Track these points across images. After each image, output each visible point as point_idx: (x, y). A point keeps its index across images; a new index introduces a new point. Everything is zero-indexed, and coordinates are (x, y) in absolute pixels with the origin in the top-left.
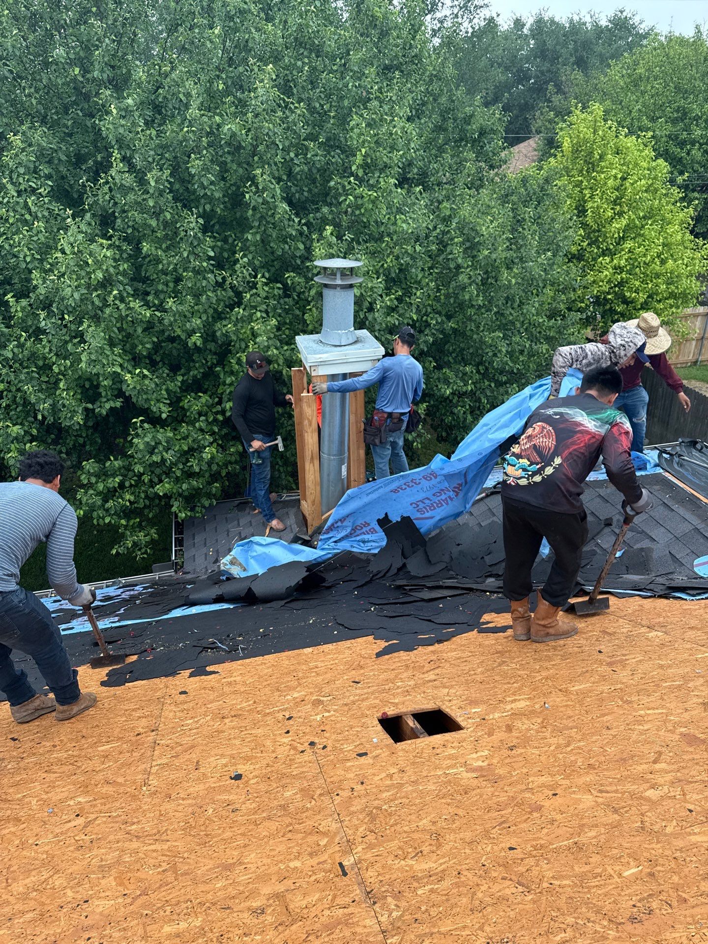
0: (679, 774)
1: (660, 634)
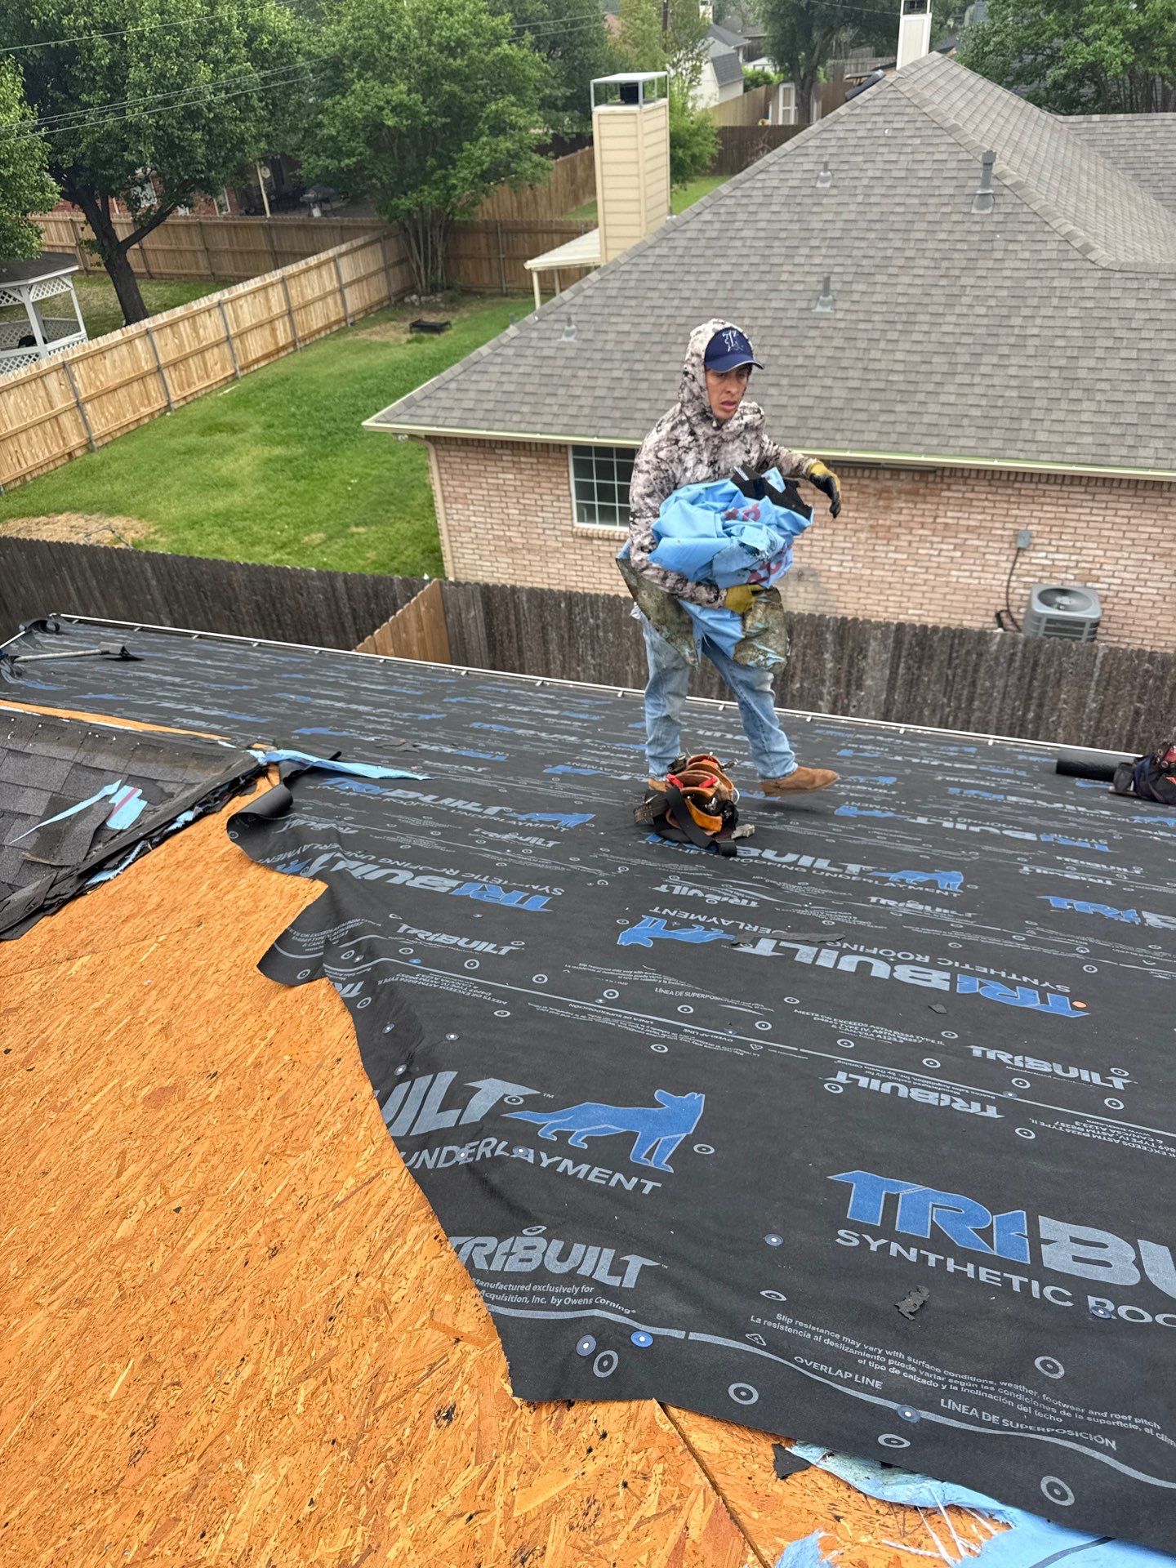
0: (154, 1166)
1: (86, 959)
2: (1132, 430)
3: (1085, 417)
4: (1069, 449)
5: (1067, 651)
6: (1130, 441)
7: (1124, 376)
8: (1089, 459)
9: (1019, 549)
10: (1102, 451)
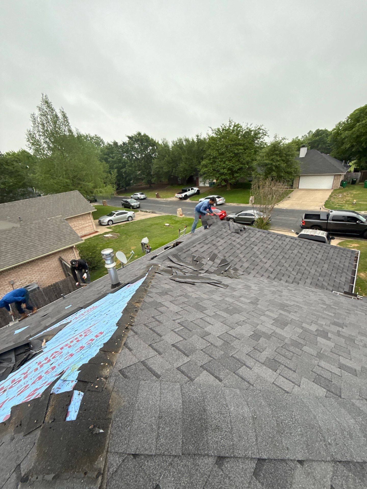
2: (21, 255)
3: (9, 257)
4: (10, 263)
5: (35, 294)
6: (22, 257)
7: (13, 247)
8: (15, 263)
9: (12, 284)
10: (17, 260)
